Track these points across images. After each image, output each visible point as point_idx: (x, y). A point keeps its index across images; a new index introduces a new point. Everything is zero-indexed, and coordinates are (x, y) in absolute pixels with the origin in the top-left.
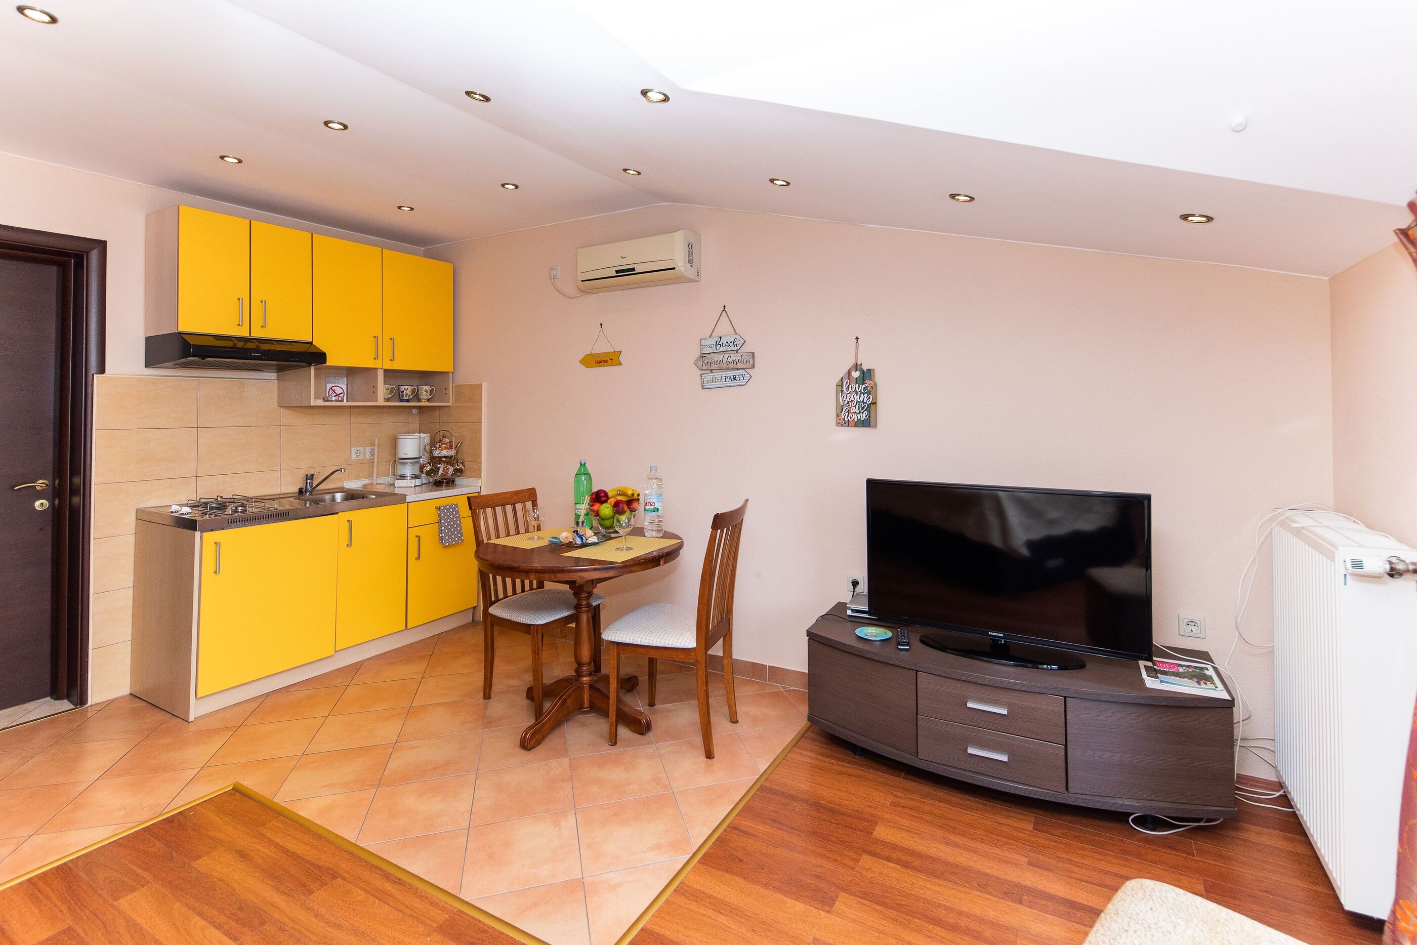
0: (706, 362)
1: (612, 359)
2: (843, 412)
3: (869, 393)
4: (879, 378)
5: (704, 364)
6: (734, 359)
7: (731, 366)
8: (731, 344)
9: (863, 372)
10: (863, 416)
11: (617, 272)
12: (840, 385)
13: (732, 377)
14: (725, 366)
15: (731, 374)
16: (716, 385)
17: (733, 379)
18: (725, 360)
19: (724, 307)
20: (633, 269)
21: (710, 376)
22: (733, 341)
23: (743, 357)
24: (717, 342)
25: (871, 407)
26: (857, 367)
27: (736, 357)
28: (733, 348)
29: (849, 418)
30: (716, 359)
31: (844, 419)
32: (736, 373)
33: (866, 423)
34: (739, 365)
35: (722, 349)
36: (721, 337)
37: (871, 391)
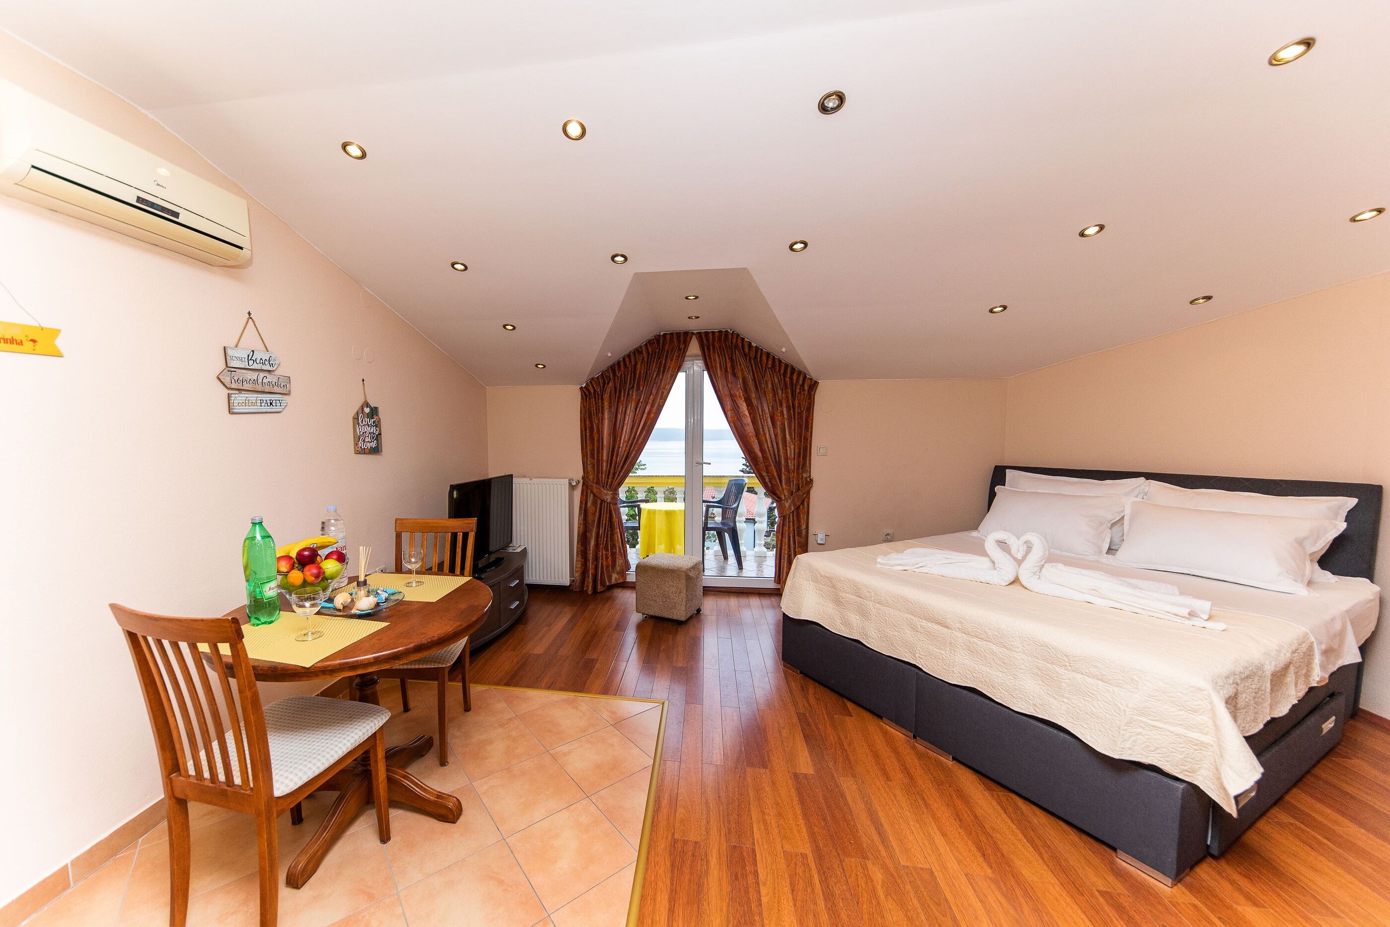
0: (236, 378)
1: (34, 341)
2: (360, 442)
3: (376, 426)
4: (382, 414)
5: (233, 381)
6: (270, 381)
7: (267, 389)
8: (267, 363)
9: (372, 409)
10: (374, 445)
11: (139, 199)
12: (356, 418)
13: (269, 402)
14: (260, 388)
15: (268, 397)
16: (249, 409)
17: (269, 404)
18: (260, 381)
19: (249, 313)
20: (177, 215)
21: (242, 397)
22: (268, 360)
23: (280, 380)
24: (248, 356)
25: (378, 437)
26: (367, 404)
27: (270, 378)
28: (267, 367)
29: (365, 446)
30: (249, 378)
31: (361, 447)
32: (273, 397)
33: (376, 451)
34: (276, 389)
35: (255, 366)
36: (253, 351)
37: (377, 425)
